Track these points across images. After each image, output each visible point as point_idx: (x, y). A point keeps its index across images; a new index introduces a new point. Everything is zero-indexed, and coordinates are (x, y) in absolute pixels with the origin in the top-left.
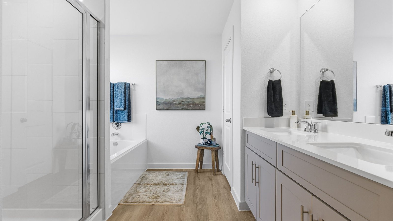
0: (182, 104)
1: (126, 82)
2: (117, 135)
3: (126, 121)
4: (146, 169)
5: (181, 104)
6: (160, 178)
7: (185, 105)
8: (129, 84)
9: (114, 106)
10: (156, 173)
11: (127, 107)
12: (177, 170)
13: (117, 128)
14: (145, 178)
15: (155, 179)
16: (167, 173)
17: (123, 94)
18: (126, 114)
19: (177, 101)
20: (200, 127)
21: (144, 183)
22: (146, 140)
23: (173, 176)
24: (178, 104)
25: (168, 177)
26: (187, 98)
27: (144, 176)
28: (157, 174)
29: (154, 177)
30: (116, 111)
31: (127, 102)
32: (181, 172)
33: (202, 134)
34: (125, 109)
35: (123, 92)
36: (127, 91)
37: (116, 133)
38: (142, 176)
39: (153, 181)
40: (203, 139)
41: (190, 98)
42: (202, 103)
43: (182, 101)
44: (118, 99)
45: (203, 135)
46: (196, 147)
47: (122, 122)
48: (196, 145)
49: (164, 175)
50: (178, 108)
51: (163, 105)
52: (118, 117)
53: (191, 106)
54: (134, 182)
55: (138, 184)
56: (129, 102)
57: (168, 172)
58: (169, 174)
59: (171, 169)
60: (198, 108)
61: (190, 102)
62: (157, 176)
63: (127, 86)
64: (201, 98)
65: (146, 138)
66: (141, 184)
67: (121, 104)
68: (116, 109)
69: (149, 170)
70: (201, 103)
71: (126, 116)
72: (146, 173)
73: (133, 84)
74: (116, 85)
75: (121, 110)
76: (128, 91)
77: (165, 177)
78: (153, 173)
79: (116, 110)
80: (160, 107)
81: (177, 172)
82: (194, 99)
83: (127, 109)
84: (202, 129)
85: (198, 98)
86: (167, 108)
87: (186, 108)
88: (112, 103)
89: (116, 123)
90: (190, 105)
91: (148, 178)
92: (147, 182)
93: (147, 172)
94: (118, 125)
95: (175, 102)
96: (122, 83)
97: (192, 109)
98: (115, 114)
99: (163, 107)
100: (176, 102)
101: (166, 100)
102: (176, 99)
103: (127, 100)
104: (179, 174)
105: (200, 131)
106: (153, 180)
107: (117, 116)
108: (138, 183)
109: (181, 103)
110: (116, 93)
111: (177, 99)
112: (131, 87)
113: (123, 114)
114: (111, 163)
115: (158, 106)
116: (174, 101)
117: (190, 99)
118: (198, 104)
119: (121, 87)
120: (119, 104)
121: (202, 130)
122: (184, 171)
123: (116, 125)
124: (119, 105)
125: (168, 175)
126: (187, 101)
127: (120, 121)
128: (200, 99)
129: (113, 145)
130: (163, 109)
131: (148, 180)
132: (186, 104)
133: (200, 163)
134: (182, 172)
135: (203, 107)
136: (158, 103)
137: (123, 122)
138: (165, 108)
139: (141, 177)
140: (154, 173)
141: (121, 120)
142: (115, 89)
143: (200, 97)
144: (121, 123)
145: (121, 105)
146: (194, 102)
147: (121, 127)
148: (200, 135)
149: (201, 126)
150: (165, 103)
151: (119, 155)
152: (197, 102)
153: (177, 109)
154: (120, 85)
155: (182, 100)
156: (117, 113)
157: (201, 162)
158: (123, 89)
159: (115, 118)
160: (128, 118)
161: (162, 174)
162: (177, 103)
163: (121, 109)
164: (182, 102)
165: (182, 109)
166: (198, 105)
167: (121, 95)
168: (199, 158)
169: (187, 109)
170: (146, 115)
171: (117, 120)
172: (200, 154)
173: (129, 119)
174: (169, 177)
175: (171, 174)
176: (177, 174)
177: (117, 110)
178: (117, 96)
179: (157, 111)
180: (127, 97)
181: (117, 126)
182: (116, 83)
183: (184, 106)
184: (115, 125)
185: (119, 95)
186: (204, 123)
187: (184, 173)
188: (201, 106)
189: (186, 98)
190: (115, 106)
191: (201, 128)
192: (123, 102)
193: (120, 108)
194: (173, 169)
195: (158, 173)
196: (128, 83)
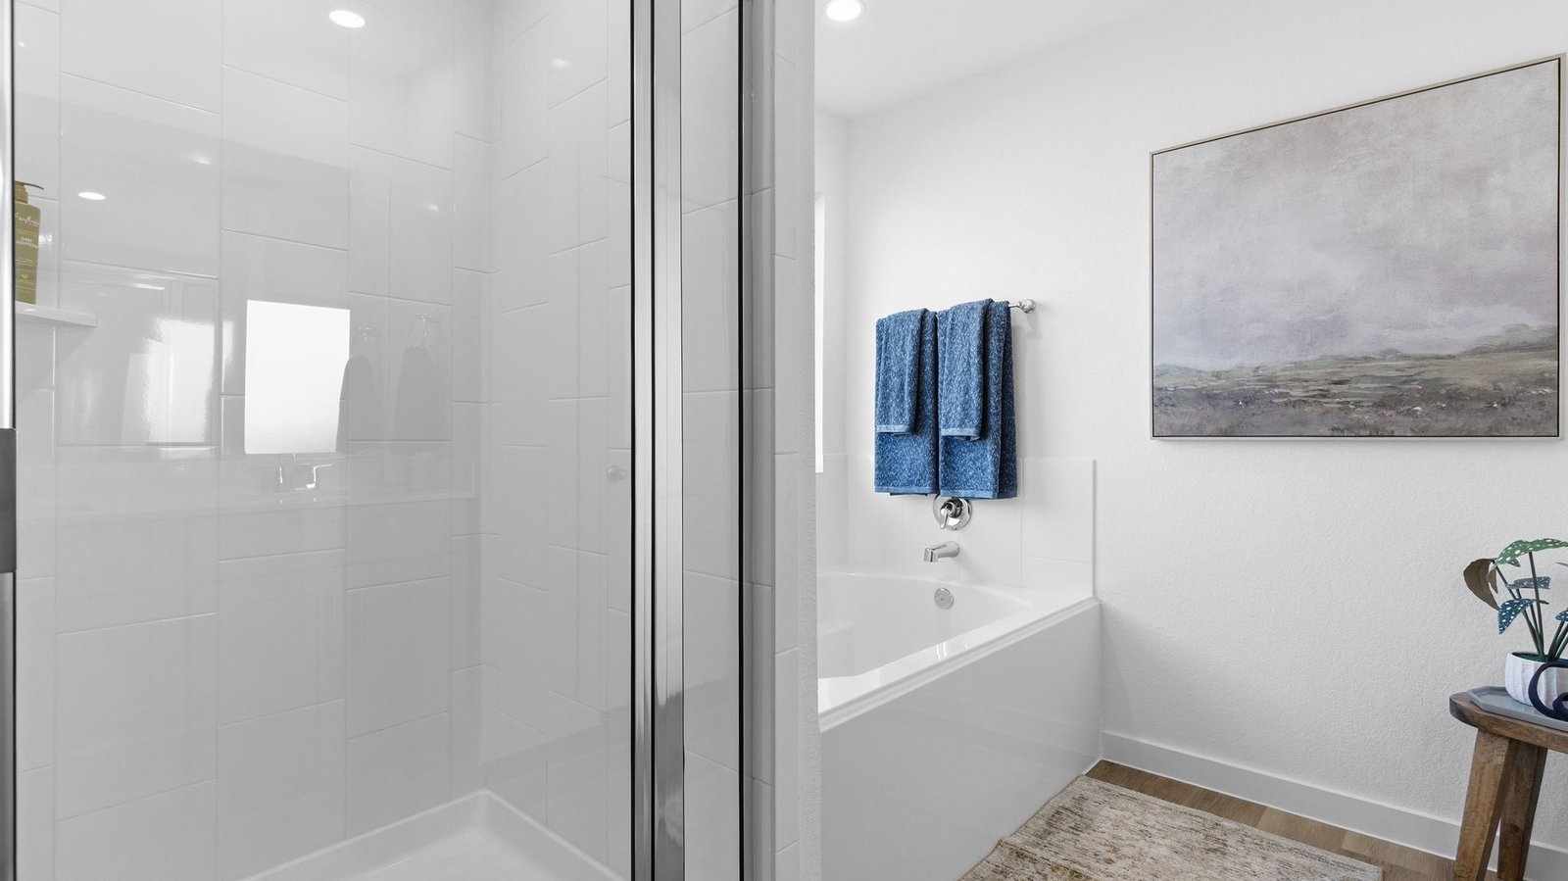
0: (1335, 396)
1: (991, 301)
2: (954, 554)
3: (989, 494)
4: (1094, 759)
5: (1325, 396)
6: (1164, 851)
7: (1357, 404)
8: (1008, 310)
9: (936, 417)
10: (1143, 804)
11: (994, 422)
12: (1295, 828)
13: (953, 522)
14: (1068, 822)
15: (1125, 851)
16: (1217, 833)
17: (975, 360)
18: (989, 458)
19: (1299, 380)
20: (1506, 569)
21: (1052, 859)
22: (1097, 603)
23: (1257, 868)
24: (1303, 402)
25: (1215, 860)
26: (1373, 359)
27: (1067, 802)
28: (1151, 820)
29: (1124, 834)
30: (946, 445)
31: (994, 399)
32: (1318, 852)
33: (1519, 621)
34: (983, 431)
35: (974, 350)
36: (994, 344)
37: (952, 548)
38: (1056, 803)
39: (1110, 862)
40: (1533, 666)
41: (1406, 357)
42: (1522, 383)
43: (1335, 378)
44: (955, 384)
45: (1538, 636)
46: (1460, 713)
47: (974, 498)
48: (1458, 695)
49: (1195, 837)
50: (1303, 423)
51: (1195, 411)
52: (954, 469)
53: (1410, 413)
54: (1005, 829)
55: (1020, 855)
56: (1003, 399)
57: (1227, 824)
58: (1231, 841)
59: (1246, 805)
60: (1483, 424)
61: (1405, 382)
62: (1145, 834)
63: (994, 320)
64: (1507, 349)
65: (1095, 592)
66: (1034, 861)
67: (964, 409)
68: (943, 432)
69: (1108, 772)
70: (1509, 387)
71: (990, 469)
72: (1086, 785)
73: (1028, 304)
74: (947, 318)
75: (968, 438)
76: (999, 340)
77: (1197, 853)
78: (1122, 802)
79: (945, 438)
80: (1179, 422)
81: (1292, 844)
82: (1438, 358)
83: (995, 434)
84: (1519, 584)
85: (1480, 351)
86: (1224, 425)
87: (1365, 427)
88: (930, 407)
89: (947, 499)
90: (1400, 400)
91: (1088, 827)
92: (1075, 856)
93: (1095, 783)
94: (955, 507)
95: (1278, 387)
96: (971, 307)
97: (1423, 433)
98: (941, 458)
99: (1195, 421)
100: (1286, 387)
101: (1217, 375)
102: (1285, 369)
103: (993, 389)
104: (1307, 862)
105: (1502, 596)
106: (1112, 856)
107: (947, 464)
108: (1018, 841)
109: (1324, 394)
110: (947, 355)
111: (1290, 369)
112: (1018, 318)
113: (977, 459)
114: (823, 729)
115: (1163, 417)
116: (1272, 382)
117: (1402, 363)
118: (1481, 395)
119: (965, 326)
120: (959, 409)
121: (1528, 594)
122: (1351, 855)
123: (950, 507)
124: (956, 412)
125: (1221, 851)
126: (1374, 378)
127: (963, 493)
128: (1503, 356)
129: (937, 602)
130: (1198, 433)
131: (1084, 838)
132: (1365, 396)
133: (1498, 834)
134: (1332, 857)
135: (1536, 414)
136: (1162, 400)
137: (977, 496)
138: (1209, 429)
139: (1048, 811)
140: (1131, 805)
141: (965, 485)
142: (940, 339)
143: (1497, 342)
144: (973, 502)
145: (967, 416)
146: (1437, 380)
147: (972, 521)
148: (1503, 627)
149: (1517, 564)
150: (1209, 397)
151: (962, 651)
152: (1474, 382)
153: (1298, 429)
154: (961, 318)
155: (1334, 373)
156: (948, 452)
157: (1516, 829)
158: (975, 336)
159: (941, 476)
160: (1001, 475)
161: (1178, 822)
162: (1297, 393)
163: (965, 434)
164: (1336, 389)
165: (1340, 432)
166: (1482, 405)
167: (968, 363)
168: (1489, 794)
169: (1376, 433)
170: (1094, 462)
171: (950, 485)
172: (1505, 777)
173: (1006, 484)
174: (1228, 865)
175: (1243, 842)
176: (1292, 858)
177: (949, 439)
178: (950, 372)
179: (1157, 442)
180: (994, 373)
181: (950, 512)
182: (948, 309)
183: (1347, 410)
184: (943, 507)
185: (960, 367)
186: (1543, 544)
187: (1344, 867)
188: (1514, 411)
189: (1366, 359)
190: (942, 421)
191: (1510, 573)
192: (974, 398)
193: (960, 426)
194: (1264, 808)
195: (1156, 811)
196: (999, 305)
